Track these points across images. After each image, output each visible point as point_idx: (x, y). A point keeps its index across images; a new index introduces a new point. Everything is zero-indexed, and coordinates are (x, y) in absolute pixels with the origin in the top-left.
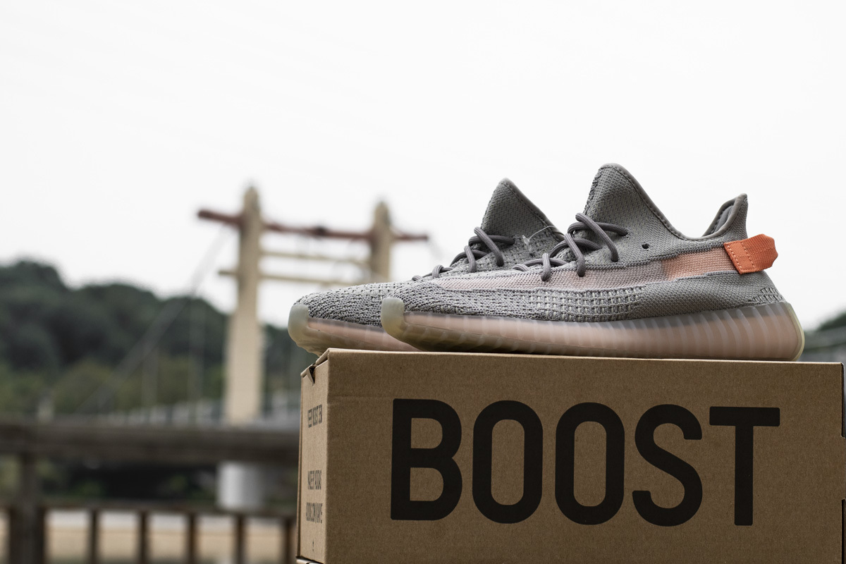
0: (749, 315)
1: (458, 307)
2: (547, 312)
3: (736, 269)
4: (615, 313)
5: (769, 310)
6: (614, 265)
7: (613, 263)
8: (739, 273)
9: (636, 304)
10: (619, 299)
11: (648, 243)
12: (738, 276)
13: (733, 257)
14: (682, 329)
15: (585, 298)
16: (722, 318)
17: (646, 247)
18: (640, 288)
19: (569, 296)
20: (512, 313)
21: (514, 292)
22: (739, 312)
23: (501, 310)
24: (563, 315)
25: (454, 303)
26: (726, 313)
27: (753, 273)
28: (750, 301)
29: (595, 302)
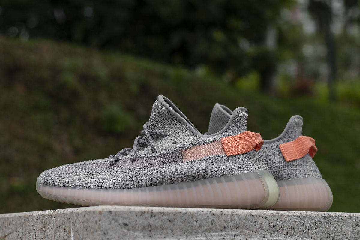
0: (229, 180)
1: (60, 182)
2: (104, 184)
3: (226, 154)
4: (145, 183)
5: (243, 177)
6: (153, 154)
7: (153, 153)
8: (227, 156)
9: (157, 177)
10: (148, 175)
11: (176, 141)
12: (226, 157)
13: (225, 146)
14: (186, 190)
15: (129, 175)
16: (212, 183)
17: (174, 143)
18: (163, 168)
19: (121, 174)
20: (85, 185)
21: (92, 173)
22: (223, 179)
23: (80, 183)
24: (113, 185)
25: (60, 180)
26: (214, 180)
27: (239, 154)
28: (231, 172)
29: (134, 177)
